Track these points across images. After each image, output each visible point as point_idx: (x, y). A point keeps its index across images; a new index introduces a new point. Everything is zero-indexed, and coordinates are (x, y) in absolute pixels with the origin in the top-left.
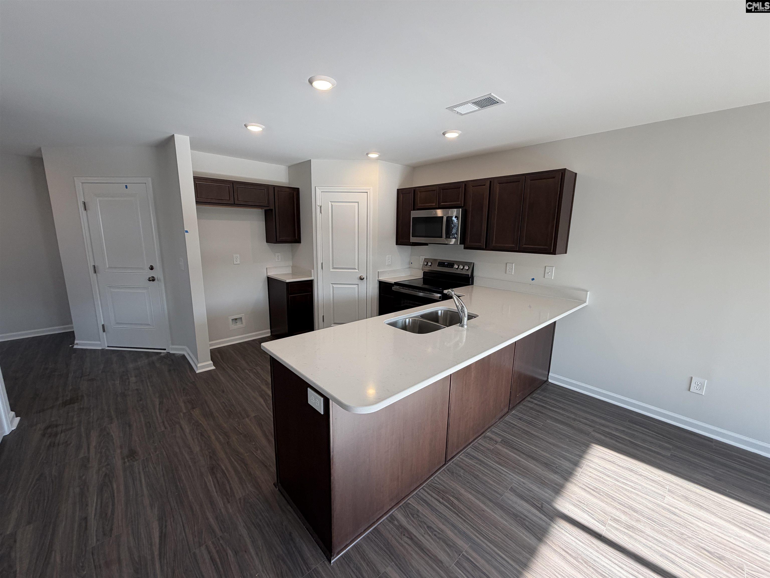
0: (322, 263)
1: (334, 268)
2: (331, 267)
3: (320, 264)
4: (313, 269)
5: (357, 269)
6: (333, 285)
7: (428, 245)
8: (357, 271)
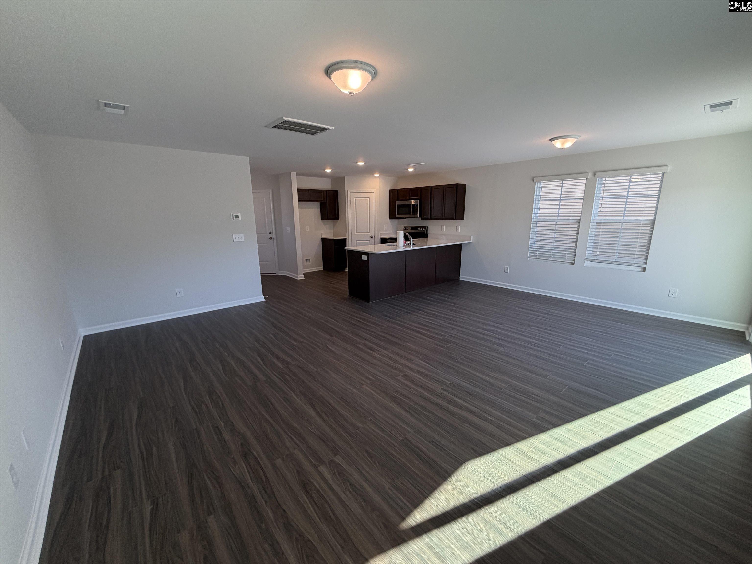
3: (350, 230)
4: (346, 233)
5: (369, 232)
6: (357, 241)
7: (406, 219)
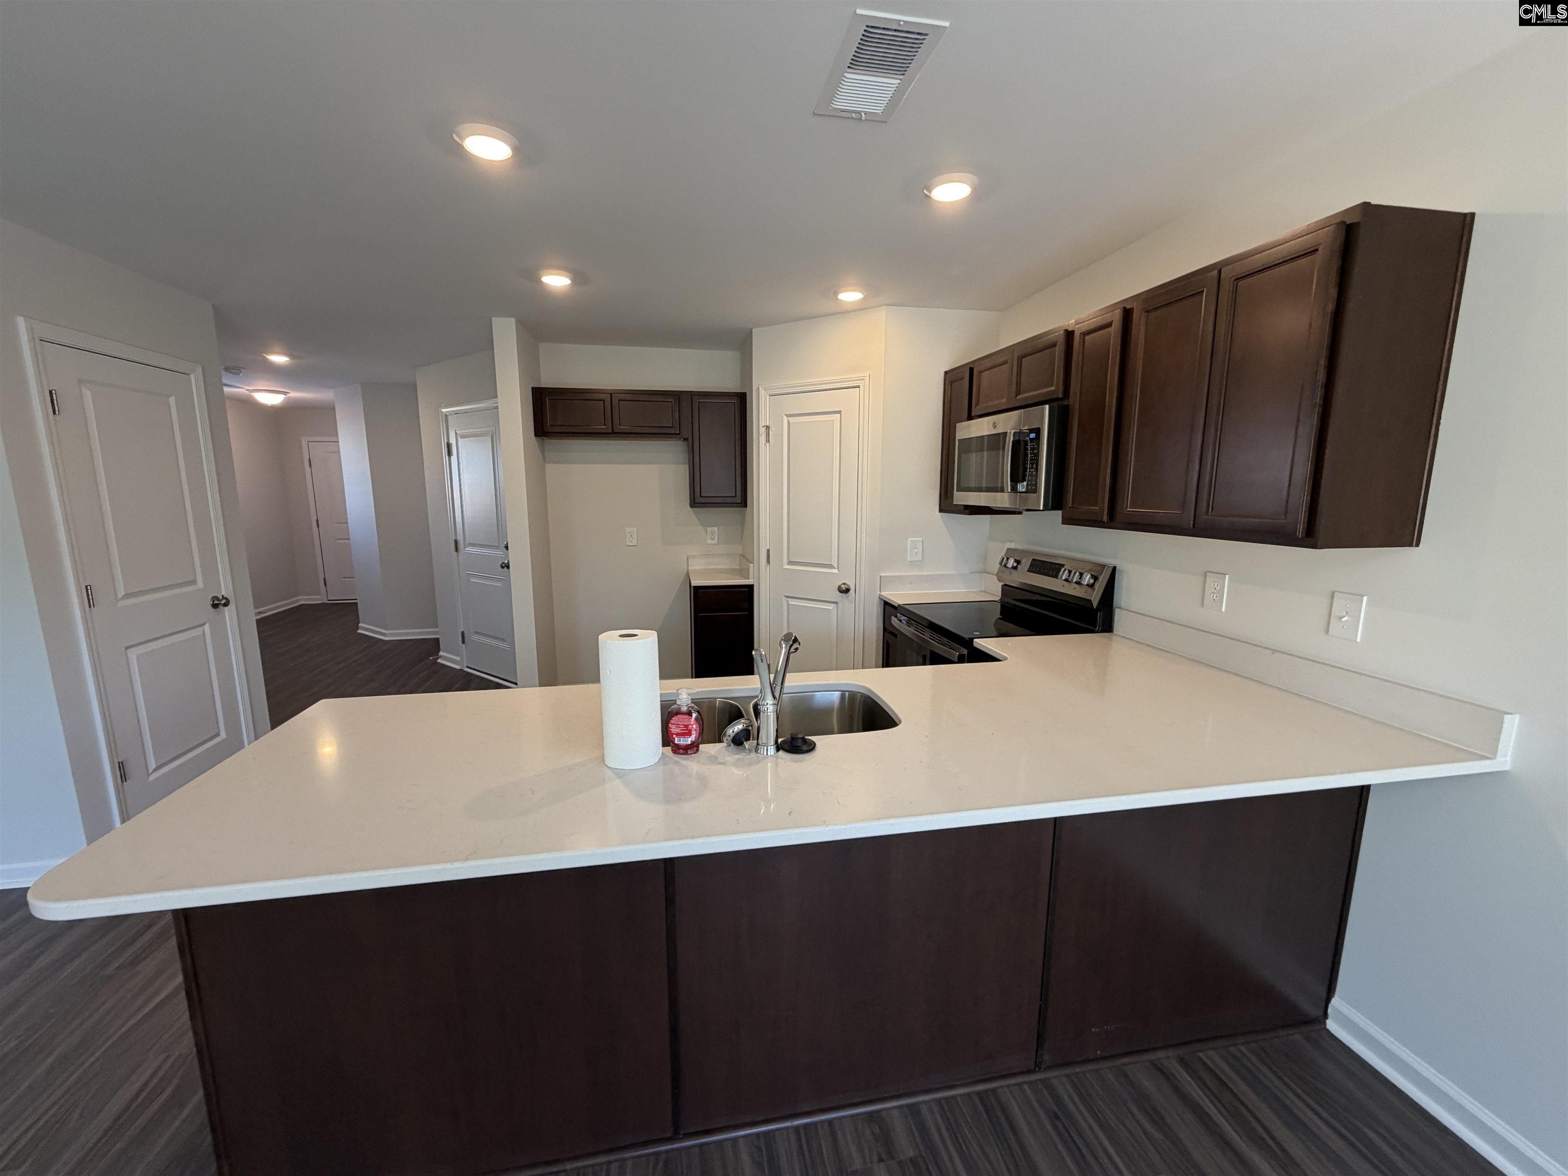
0: (768, 551)
1: (790, 563)
2: (785, 560)
3: (763, 552)
4: (753, 562)
5: (836, 567)
6: (788, 599)
8: (836, 571)
